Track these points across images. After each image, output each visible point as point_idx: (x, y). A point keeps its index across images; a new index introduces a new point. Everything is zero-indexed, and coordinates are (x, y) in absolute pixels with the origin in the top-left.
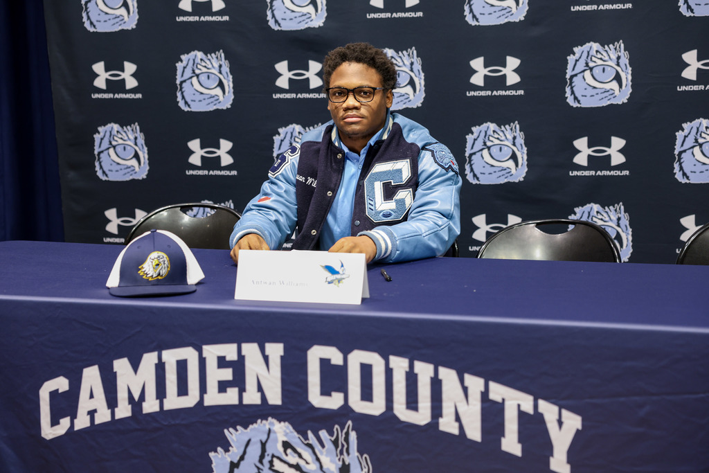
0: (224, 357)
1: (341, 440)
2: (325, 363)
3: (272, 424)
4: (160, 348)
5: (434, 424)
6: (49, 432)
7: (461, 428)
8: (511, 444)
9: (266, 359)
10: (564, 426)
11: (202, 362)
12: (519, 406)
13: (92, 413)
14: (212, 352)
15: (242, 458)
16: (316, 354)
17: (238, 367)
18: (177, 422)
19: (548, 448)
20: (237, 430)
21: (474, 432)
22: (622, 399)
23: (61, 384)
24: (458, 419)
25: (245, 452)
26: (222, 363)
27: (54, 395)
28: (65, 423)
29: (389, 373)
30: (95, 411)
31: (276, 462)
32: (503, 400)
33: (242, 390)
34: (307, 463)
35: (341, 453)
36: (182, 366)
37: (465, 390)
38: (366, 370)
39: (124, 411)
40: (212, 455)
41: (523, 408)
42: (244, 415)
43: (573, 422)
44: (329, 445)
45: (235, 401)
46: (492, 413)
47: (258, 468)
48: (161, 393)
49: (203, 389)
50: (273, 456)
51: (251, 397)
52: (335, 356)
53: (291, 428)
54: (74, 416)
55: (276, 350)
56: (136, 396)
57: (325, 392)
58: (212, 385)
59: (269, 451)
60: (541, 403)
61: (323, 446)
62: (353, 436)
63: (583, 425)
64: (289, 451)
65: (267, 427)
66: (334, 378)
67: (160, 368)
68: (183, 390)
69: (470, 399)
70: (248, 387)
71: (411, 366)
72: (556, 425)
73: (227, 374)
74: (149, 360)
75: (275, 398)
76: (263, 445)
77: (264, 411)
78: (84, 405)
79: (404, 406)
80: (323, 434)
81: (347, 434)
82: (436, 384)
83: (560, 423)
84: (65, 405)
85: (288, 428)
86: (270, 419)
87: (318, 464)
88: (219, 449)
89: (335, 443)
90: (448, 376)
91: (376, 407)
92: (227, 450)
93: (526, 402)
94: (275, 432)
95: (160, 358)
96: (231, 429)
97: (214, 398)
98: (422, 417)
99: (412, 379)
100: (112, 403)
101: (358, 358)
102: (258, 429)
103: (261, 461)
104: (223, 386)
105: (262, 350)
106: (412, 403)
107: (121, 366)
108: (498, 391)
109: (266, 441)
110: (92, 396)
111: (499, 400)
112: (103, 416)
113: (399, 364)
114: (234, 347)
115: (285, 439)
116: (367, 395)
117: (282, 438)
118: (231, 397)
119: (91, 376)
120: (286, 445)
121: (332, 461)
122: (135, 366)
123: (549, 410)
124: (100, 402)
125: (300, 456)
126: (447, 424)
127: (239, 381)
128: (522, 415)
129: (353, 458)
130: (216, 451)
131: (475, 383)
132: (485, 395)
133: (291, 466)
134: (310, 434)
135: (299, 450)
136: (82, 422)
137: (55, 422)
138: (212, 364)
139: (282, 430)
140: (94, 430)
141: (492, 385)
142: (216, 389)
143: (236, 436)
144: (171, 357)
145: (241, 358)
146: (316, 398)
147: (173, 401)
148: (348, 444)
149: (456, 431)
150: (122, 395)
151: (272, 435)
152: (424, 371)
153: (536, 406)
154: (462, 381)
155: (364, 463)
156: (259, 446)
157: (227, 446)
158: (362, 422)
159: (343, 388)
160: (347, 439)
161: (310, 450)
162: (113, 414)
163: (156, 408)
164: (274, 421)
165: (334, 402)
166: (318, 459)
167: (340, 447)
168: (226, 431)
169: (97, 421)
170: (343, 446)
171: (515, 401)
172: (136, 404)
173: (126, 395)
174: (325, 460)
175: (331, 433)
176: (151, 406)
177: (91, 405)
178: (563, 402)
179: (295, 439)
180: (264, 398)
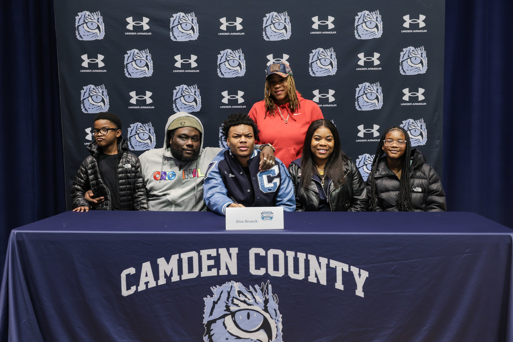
0: (211, 255)
1: (265, 288)
2: (257, 255)
3: (233, 283)
4: (180, 252)
5: (306, 279)
6: (125, 293)
7: (318, 280)
8: (339, 285)
9: (230, 255)
10: (361, 276)
11: (200, 258)
12: (342, 269)
13: (147, 283)
14: (204, 253)
15: (219, 299)
16: (253, 252)
17: (217, 259)
18: (188, 285)
19: (355, 286)
20: (216, 287)
21: (323, 281)
22: (385, 263)
23: (132, 271)
24: (316, 276)
25: (220, 297)
26: (209, 257)
27: (128, 276)
28: (133, 288)
29: (286, 258)
30: (148, 282)
31: (235, 300)
32: (336, 267)
33: (219, 269)
34: (249, 300)
35: (265, 294)
36: (190, 260)
37: (319, 263)
38: (276, 258)
39: (162, 281)
40: (204, 299)
41: (344, 270)
42: (220, 280)
43: (365, 274)
44: (259, 291)
45: (216, 274)
46: (331, 273)
47: (227, 303)
48: (180, 272)
49: (200, 269)
50: (233, 297)
51: (223, 272)
52: (262, 252)
53: (241, 284)
54: (138, 285)
55: (234, 251)
56: (168, 275)
57: (257, 268)
58: (205, 268)
59: (232, 295)
60: (352, 267)
61: (256, 292)
62: (270, 286)
63: (369, 275)
64: (241, 295)
65: (231, 285)
66: (261, 262)
67: (180, 261)
68: (191, 270)
69: (321, 267)
70: (221, 268)
71: (296, 255)
72: (358, 275)
73: (212, 262)
74: (175, 258)
75: (234, 271)
76: (229, 293)
77: (229, 278)
78: (143, 279)
79: (293, 272)
80: (257, 286)
81: (267, 286)
82: (307, 262)
83: (360, 275)
84: (133, 280)
85: (240, 285)
86: (232, 281)
87: (254, 300)
88: (208, 296)
89: (262, 290)
90: (312, 258)
91: (280, 273)
92: (212, 296)
93: (346, 267)
94: (234, 287)
95: (180, 257)
96: (213, 287)
97: (205, 273)
98: (301, 276)
99: (296, 260)
100: (156, 278)
101: (272, 252)
102: (226, 286)
103: (228, 300)
104: (210, 268)
105: (228, 251)
106: (296, 271)
107: (161, 261)
108: (333, 263)
109: (230, 291)
110: (147, 276)
111: (335, 267)
112: (152, 284)
113: (291, 254)
114: (215, 250)
115: (239, 290)
116: (276, 268)
117: (237, 289)
118: (214, 272)
119: (147, 267)
120: (239, 292)
121: (260, 298)
122: (168, 261)
123: (355, 270)
124: (151, 278)
125: (246, 297)
126: (312, 279)
127: (217, 265)
128: (344, 272)
129: (270, 296)
130: (207, 297)
131: (324, 261)
132: (328, 265)
133: (242, 301)
134: (250, 287)
135: (245, 294)
136: (142, 287)
137: (128, 288)
138: (204, 258)
139: (237, 286)
140: (148, 291)
141: (331, 261)
142: (207, 269)
143: (216, 290)
144: (185, 256)
145: (218, 255)
146: (253, 271)
147: (186, 276)
148: (268, 290)
149: (316, 282)
150: (161, 275)
151: (233, 288)
152: (302, 256)
153: (350, 269)
154: (318, 260)
155: (275, 298)
156: (227, 293)
157: (212, 295)
158: (274, 280)
159: (266, 266)
160: (267, 288)
161: (250, 294)
162: (157, 283)
163: (178, 279)
164: (234, 282)
165: (262, 272)
166: (254, 298)
167: (264, 292)
168: (211, 288)
169: (150, 286)
170: (265, 291)
171: (340, 267)
172: (168, 278)
173: (164, 274)
174: (257, 298)
175: (260, 286)
176: (175, 278)
177: (146, 280)
178: (361, 267)
179: (243, 289)
180: (229, 272)
